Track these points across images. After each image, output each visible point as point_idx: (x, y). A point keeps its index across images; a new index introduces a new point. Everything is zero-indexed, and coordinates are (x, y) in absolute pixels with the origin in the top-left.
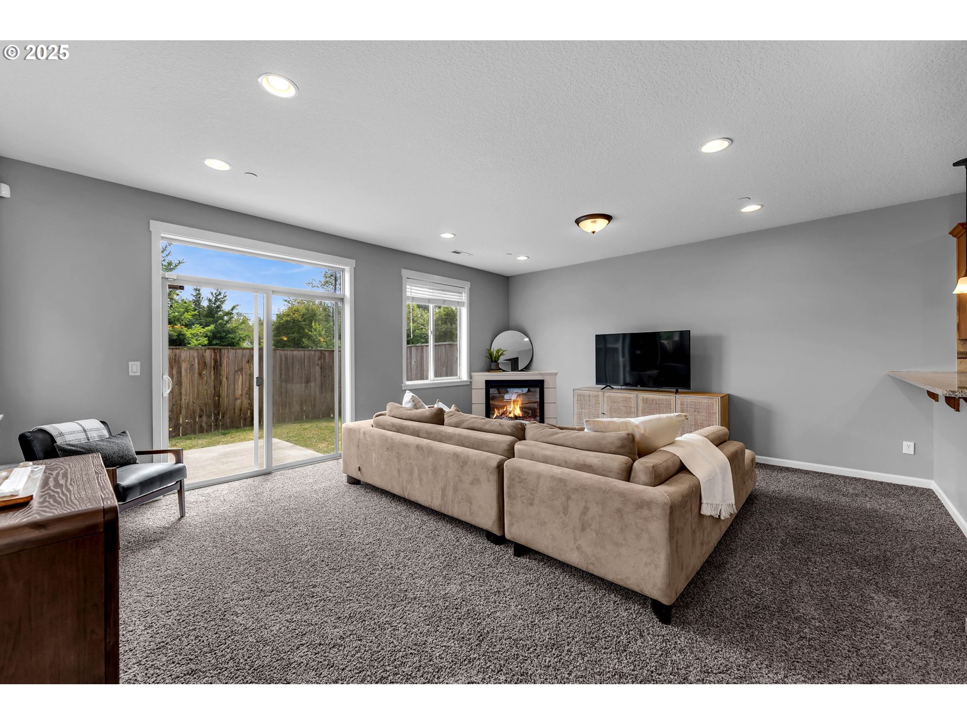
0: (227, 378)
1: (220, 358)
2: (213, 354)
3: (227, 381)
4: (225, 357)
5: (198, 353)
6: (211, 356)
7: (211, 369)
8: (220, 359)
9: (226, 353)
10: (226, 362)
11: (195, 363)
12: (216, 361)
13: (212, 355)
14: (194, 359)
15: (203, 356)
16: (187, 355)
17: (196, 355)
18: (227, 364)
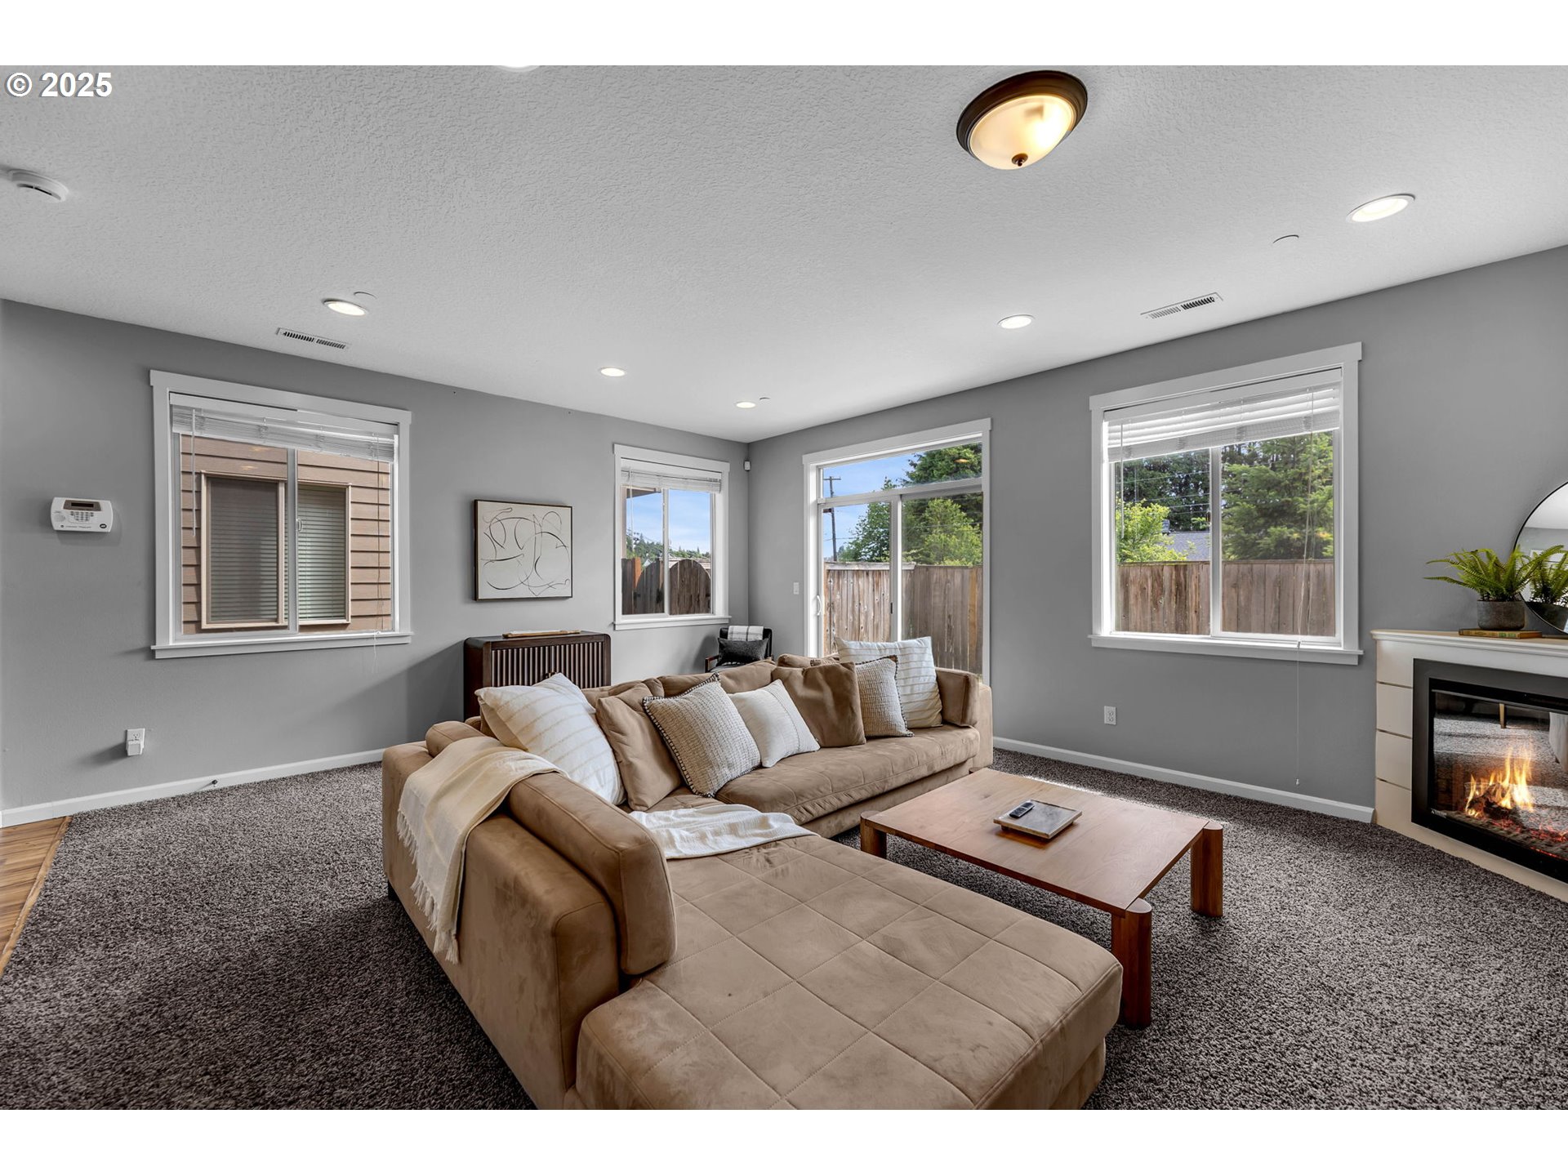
0: (1196, 612)
1: (1185, 578)
2: (1174, 572)
3: (1198, 617)
4: (1194, 577)
5: (1152, 571)
6: (1171, 576)
7: (1170, 596)
8: (1186, 581)
9: (1194, 570)
10: (1196, 585)
11: (1147, 586)
12: (1178, 584)
13: (1172, 573)
14: (1147, 580)
15: (1159, 575)
16: (1137, 574)
17: (1148, 573)
18: (1196, 589)
